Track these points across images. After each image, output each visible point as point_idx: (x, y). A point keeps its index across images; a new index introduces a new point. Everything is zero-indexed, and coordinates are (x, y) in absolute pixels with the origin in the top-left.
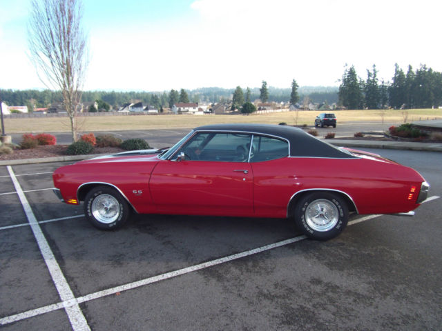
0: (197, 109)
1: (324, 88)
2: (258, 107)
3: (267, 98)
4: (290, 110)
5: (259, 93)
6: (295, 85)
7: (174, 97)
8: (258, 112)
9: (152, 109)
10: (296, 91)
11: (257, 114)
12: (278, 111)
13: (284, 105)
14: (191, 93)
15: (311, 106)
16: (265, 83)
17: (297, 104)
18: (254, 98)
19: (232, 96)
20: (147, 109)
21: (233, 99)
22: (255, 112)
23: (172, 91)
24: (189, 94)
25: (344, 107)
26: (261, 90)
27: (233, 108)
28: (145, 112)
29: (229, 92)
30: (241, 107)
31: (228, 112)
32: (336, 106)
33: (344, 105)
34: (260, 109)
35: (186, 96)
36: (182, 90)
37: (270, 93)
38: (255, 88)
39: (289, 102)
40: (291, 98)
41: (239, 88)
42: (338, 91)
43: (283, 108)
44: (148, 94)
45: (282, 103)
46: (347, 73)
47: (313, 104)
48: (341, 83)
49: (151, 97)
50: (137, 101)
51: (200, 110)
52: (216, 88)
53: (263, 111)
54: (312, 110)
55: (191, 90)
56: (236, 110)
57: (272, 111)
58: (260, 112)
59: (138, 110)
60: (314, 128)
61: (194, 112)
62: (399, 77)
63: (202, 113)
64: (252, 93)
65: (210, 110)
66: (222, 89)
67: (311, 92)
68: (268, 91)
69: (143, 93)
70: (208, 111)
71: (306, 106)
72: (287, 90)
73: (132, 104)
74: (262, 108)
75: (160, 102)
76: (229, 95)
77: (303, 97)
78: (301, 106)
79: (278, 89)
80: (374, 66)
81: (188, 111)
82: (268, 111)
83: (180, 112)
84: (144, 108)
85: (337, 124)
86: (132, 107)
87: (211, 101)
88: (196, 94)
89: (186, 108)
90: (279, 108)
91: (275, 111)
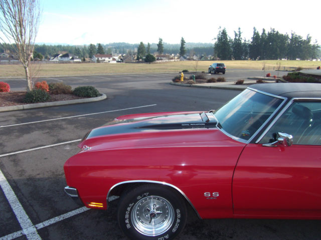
0: (111, 59)
1: (202, 44)
2: (156, 58)
3: (163, 51)
4: (180, 60)
5: (157, 47)
6: (183, 42)
7: (93, 50)
8: (157, 61)
9: (77, 59)
10: (184, 46)
11: (156, 63)
12: (171, 60)
13: (174, 56)
14: (105, 46)
15: (195, 57)
16: (161, 40)
17: (185, 56)
18: (154, 51)
19: (136, 50)
20: (73, 59)
21: (138, 51)
22: (155, 62)
23: (91, 45)
24: (103, 47)
25: (218, 58)
26: (158, 45)
27: (138, 59)
28: (72, 61)
29: (135, 46)
30: (144, 58)
31: (134, 61)
32: (212, 58)
34: (158, 59)
35: (103, 48)
36: (99, 45)
37: (165, 47)
38: (153, 44)
39: (178, 55)
40: (180, 51)
41: (141, 43)
42: (214, 46)
43: (174, 59)
44: (72, 47)
45: (173, 55)
46: (221, 33)
47: (197, 56)
48: (216, 40)
49: (74, 49)
50: (64, 53)
51: (114, 59)
52: (124, 43)
53: (160, 61)
54: (196, 60)
55: (105, 44)
56: (141, 60)
57: (168, 61)
58: (159, 61)
59: (66, 59)
61: (109, 61)
62: (256, 37)
63: (115, 62)
64: (151, 47)
65: (121, 59)
66: (128, 44)
67: (193, 47)
68: (163, 46)
69: (68, 46)
70: (120, 60)
71: (192, 57)
72: (177, 45)
73: (61, 55)
74: (159, 58)
75: (82, 54)
76: (134, 49)
77: (189, 51)
78: (188, 57)
79: (169, 44)
80: (239, 29)
81: (104, 60)
82: (164, 61)
83: (98, 61)
84: (71, 58)
86: (61, 57)
87: (120, 53)
88: (109, 47)
89: (103, 58)
90: (172, 59)
91: (170, 61)
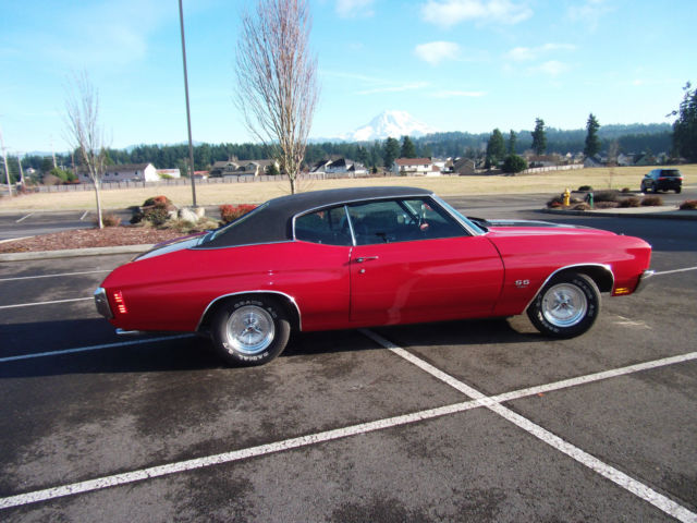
0: (430, 168)
1: (643, 127)
2: (529, 163)
3: (544, 148)
4: (585, 167)
5: (531, 140)
6: (592, 123)
7: (393, 150)
8: (530, 170)
9: (360, 169)
10: (596, 134)
11: (528, 174)
12: (564, 168)
13: (573, 158)
14: (417, 142)
15: (621, 159)
16: (540, 123)
17: (597, 156)
18: (523, 148)
19: (484, 148)
20: (352, 169)
21: (488, 149)
22: (526, 171)
23: (390, 140)
24: (414, 144)
25: (682, 159)
26: (533, 134)
27: (487, 166)
28: (350, 174)
29: (483, 138)
30: (501, 163)
31: (479, 171)
32: (667, 158)
33: (683, 155)
34: (532, 166)
35: (412, 146)
36: (406, 138)
37: (548, 140)
38: (523, 132)
39: (581, 154)
40: (584, 145)
41: (496, 131)
42: (671, 131)
43: (572, 163)
44: (352, 144)
45: (569, 155)
46: (689, 99)
47: (625, 154)
48: (678, 116)
49: (355, 150)
50: (336, 158)
51: (436, 169)
52: (458, 134)
53: (538, 169)
54: (623, 165)
55: (417, 137)
56: (493, 169)
57: (555, 168)
58: (534, 170)
59: (338, 171)
60: (643, 194)
61: (425, 173)
63: (438, 174)
64: (517, 140)
65: (451, 168)
66: (466, 134)
67: (619, 135)
68: (545, 136)
69: (344, 145)
70: (448, 170)
71: (613, 159)
72: (577, 133)
73: (330, 162)
74: (536, 163)
75: (371, 159)
76: (479, 145)
77: (607, 144)
78: (603, 159)
79: (561, 131)
81: (415, 171)
82: (546, 169)
83: (403, 173)
84: (348, 167)
85: (683, 187)
86: (330, 165)
87: (448, 155)
88: (426, 143)
89: (413, 167)
90: (566, 163)
91: (560, 168)
